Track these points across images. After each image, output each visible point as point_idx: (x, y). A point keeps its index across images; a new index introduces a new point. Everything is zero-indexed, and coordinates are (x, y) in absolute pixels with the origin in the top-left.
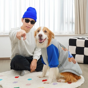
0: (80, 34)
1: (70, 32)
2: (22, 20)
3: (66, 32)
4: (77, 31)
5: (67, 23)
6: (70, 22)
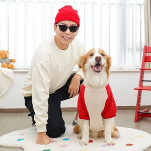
2: (55, 29)
3: (130, 66)
4: (148, 63)
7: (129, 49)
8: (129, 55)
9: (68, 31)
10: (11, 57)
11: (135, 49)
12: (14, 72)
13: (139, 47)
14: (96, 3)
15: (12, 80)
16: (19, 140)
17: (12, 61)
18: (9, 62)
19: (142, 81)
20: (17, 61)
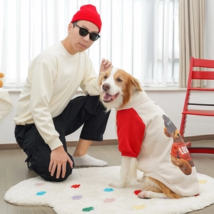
1: (168, 83)
4: (184, 80)
7: (158, 60)
8: (158, 68)
9: (87, 37)
11: (166, 61)
13: (171, 58)
16: (39, 194)
19: (187, 104)
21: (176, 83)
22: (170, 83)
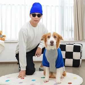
0: (79, 40)
1: (69, 39)
3: (66, 39)
4: (76, 37)
5: (67, 30)
6: (70, 30)
10: (3, 34)
12: (5, 42)
14: (48, 6)
15: (3, 46)
16: (7, 81)
17: (4, 36)
18: (2, 37)
20: (6, 37)
21: (73, 39)
22: (71, 39)
